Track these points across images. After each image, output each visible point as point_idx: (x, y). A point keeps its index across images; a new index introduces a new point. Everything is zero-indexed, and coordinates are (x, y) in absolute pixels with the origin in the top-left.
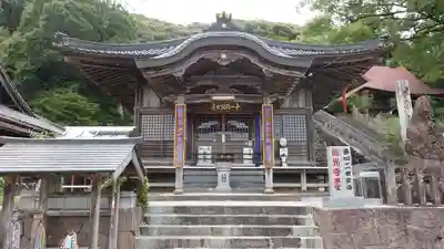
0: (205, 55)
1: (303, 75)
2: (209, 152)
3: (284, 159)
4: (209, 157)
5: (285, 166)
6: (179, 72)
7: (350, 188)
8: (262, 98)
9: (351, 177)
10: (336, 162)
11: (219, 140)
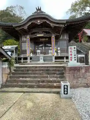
0: (33, 21)
1: (63, 26)
2: (40, 52)
3: (59, 53)
4: (40, 53)
5: (59, 55)
6: (26, 27)
7: (75, 60)
8: (51, 35)
9: (76, 56)
10: (71, 51)
11: (42, 49)
